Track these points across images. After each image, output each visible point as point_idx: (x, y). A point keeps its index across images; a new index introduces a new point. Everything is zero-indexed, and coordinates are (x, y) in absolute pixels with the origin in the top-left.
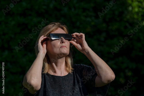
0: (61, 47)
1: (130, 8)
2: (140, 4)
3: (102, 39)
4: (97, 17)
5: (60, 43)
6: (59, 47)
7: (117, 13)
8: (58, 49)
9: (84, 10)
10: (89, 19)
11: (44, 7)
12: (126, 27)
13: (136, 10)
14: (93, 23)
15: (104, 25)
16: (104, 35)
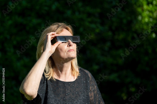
0: (69, 51)
1: (140, 18)
2: (151, 14)
3: (106, 48)
4: (102, 24)
5: (68, 46)
6: (67, 51)
7: (125, 21)
8: (66, 53)
9: (89, 15)
10: (93, 26)
11: (46, 8)
12: (133, 38)
13: (146, 20)
14: (97, 31)
15: (110, 34)
16: (108, 44)
